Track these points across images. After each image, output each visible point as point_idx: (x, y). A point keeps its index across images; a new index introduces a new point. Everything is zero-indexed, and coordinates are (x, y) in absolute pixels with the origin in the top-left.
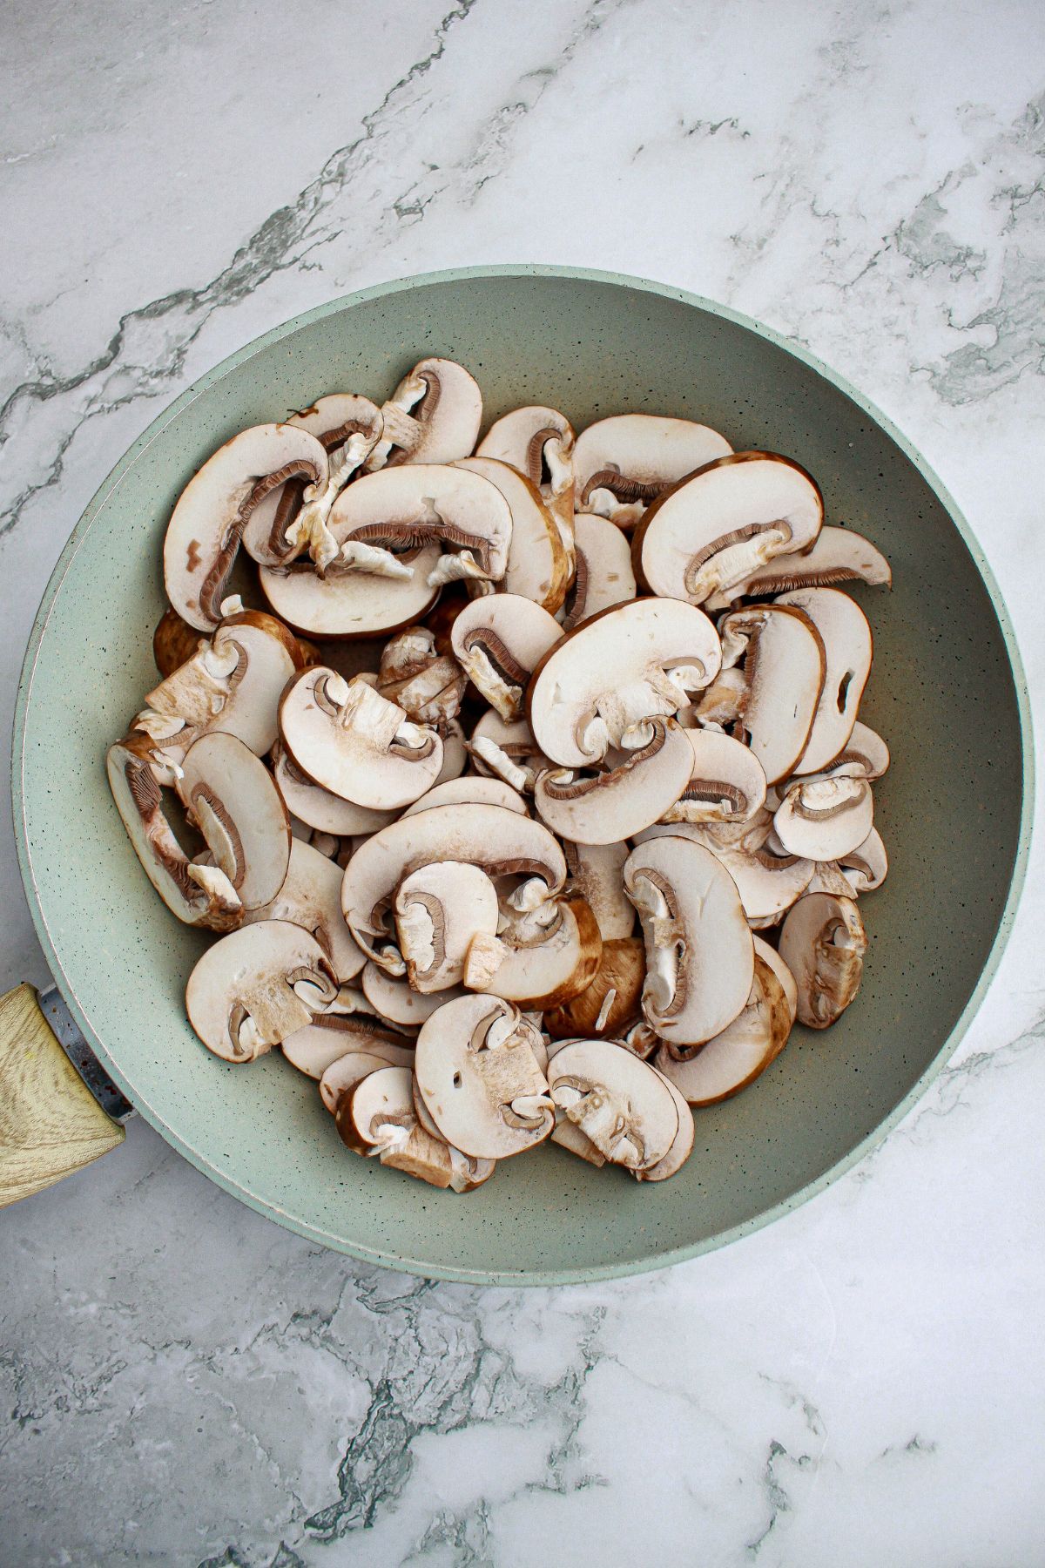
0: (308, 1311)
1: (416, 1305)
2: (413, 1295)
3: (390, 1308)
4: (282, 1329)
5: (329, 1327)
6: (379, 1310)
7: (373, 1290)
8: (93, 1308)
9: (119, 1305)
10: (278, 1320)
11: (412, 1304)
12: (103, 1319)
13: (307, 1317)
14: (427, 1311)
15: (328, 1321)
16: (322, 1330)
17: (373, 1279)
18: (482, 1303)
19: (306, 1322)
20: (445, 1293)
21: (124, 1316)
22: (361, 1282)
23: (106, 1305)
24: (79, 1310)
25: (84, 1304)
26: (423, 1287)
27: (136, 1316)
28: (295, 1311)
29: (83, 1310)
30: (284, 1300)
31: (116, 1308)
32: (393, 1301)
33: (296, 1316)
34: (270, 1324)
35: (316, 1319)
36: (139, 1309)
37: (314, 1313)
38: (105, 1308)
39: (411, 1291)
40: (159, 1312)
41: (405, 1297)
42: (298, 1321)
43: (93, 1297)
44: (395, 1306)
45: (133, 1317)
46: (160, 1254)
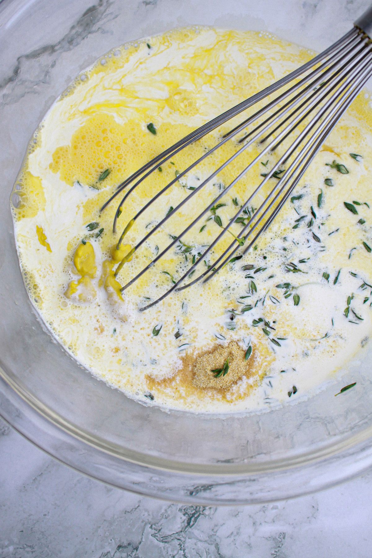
0: (125, 543)
1: (183, 537)
2: (181, 532)
3: (169, 539)
4: (112, 554)
5: (138, 552)
6: (164, 541)
7: (160, 530)
8: (11, 548)
9: (25, 546)
10: (110, 550)
11: (181, 536)
12: (17, 555)
13: (125, 547)
14: (190, 540)
15: (137, 549)
16: (134, 554)
17: (160, 524)
18: (218, 534)
19: (125, 550)
20: (198, 530)
21: (28, 552)
22: (153, 526)
23: (18, 546)
24: (4, 550)
25: (6, 547)
26: (186, 527)
27: (34, 551)
28: (119, 544)
29: (6, 550)
30: (113, 538)
31: (24, 548)
32: (171, 536)
33: (119, 547)
34: (106, 552)
35: (130, 548)
36: (36, 548)
37: (129, 544)
38: (18, 548)
39: (180, 530)
40: (46, 549)
41: (177, 533)
42: (121, 549)
43: (11, 543)
44: (172, 538)
45: (32, 552)
46: (47, 517)
